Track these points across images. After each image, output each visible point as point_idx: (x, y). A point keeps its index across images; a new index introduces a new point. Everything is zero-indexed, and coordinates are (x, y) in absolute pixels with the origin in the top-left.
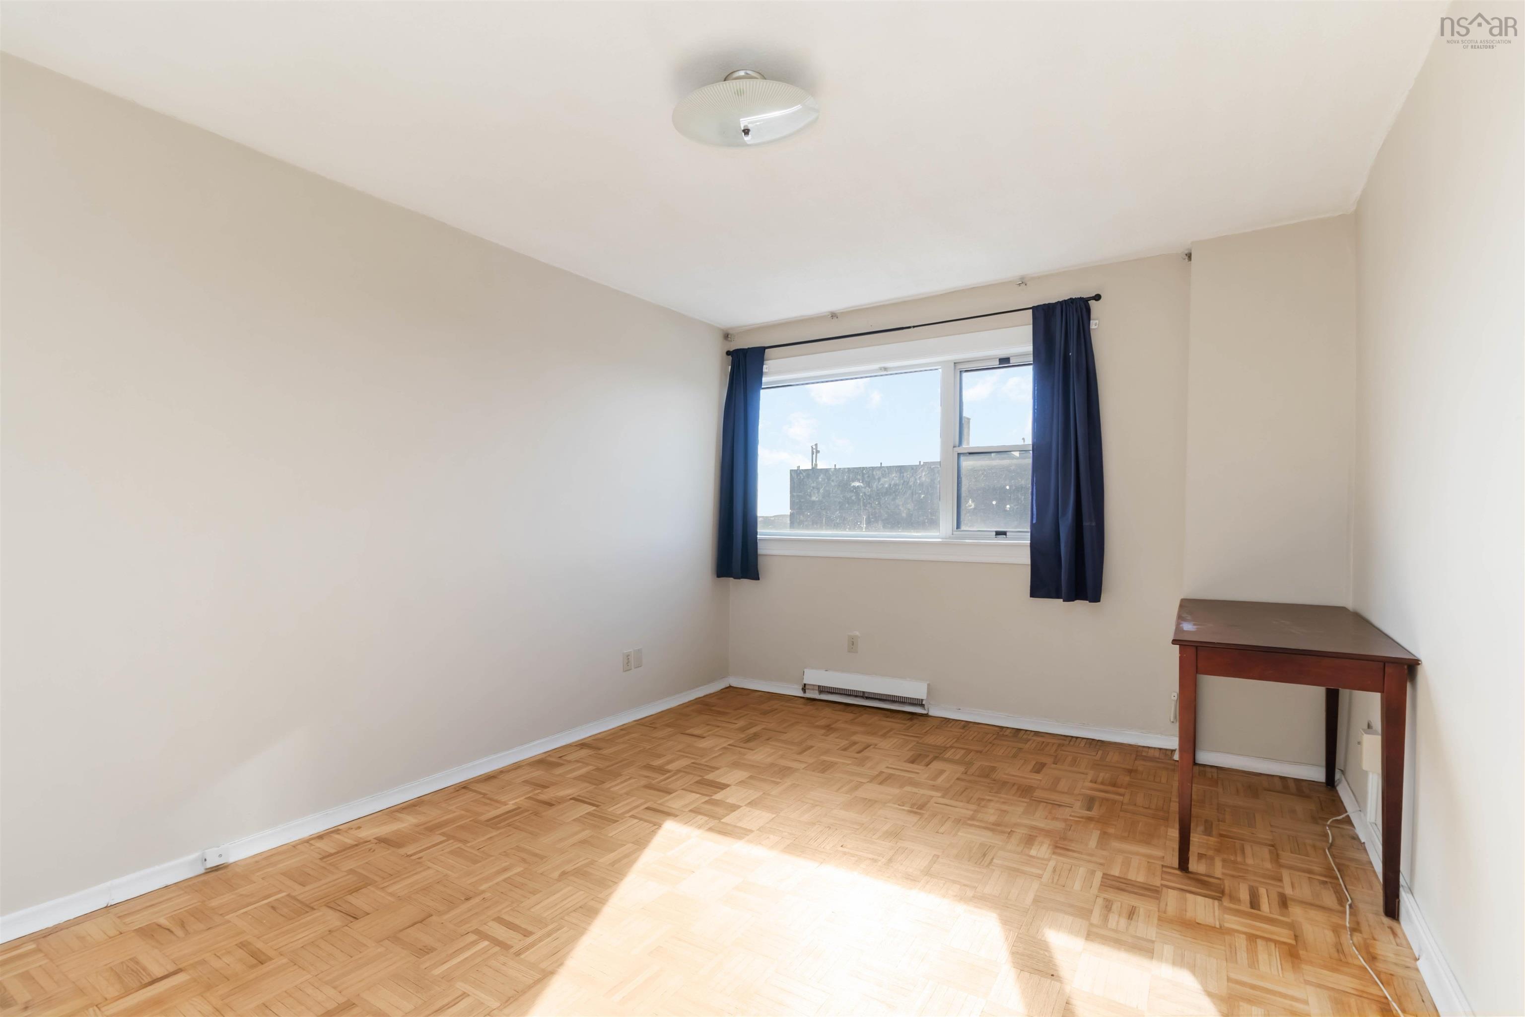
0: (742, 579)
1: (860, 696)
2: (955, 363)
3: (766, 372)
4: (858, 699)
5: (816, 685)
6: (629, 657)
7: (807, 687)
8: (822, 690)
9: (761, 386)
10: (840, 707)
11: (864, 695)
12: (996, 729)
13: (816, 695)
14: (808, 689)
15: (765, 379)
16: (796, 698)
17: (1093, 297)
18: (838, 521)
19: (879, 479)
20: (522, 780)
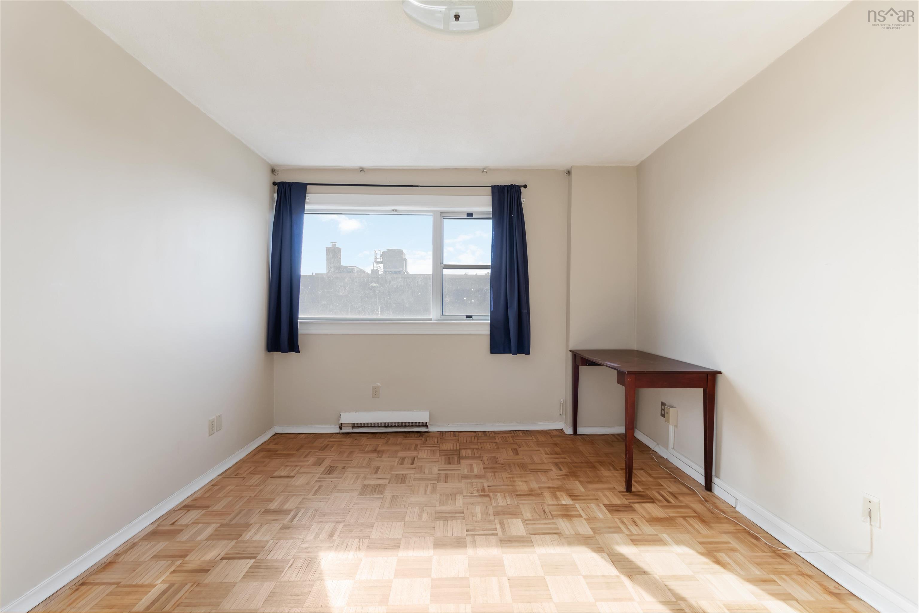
0: (288, 353)
1: (383, 426)
2: (441, 213)
3: (308, 202)
4: (380, 428)
5: (350, 423)
6: (213, 423)
7: (343, 425)
8: (354, 426)
9: (304, 211)
10: (370, 436)
11: (386, 425)
12: (472, 433)
13: (350, 430)
14: (343, 427)
15: (307, 207)
16: (334, 435)
17: (523, 186)
18: (360, 309)
19: (390, 282)
20: (151, 556)
